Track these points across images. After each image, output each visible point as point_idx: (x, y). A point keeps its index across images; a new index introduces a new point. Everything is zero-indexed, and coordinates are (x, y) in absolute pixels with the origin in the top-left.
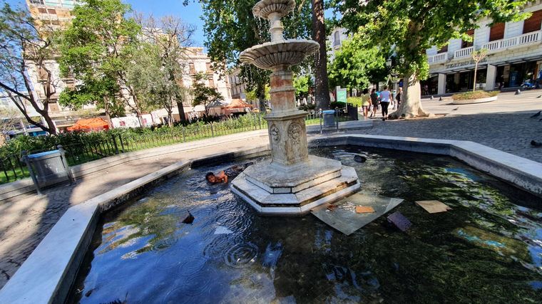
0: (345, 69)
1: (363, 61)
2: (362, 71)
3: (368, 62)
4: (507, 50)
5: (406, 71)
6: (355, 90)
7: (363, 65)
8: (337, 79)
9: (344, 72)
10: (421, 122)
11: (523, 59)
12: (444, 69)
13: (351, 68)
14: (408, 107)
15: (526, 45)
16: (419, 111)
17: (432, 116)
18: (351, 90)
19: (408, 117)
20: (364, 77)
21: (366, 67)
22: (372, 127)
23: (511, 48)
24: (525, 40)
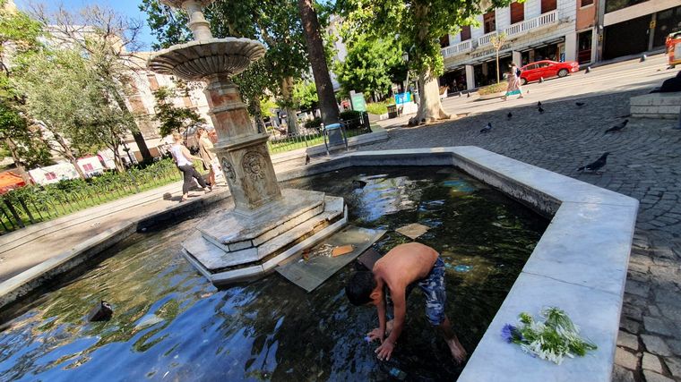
0: (361, 68)
1: (381, 57)
2: (381, 69)
3: (386, 57)
4: (529, 33)
5: (420, 69)
6: (377, 95)
7: (380, 62)
8: (353, 82)
9: (360, 72)
10: (441, 126)
11: (545, 43)
12: (470, 60)
13: (368, 66)
14: (427, 110)
15: (546, 26)
16: (441, 113)
17: (454, 117)
18: (372, 93)
19: (428, 122)
20: (385, 77)
21: (385, 64)
22: (388, 140)
23: (533, 30)
24: (543, 21)
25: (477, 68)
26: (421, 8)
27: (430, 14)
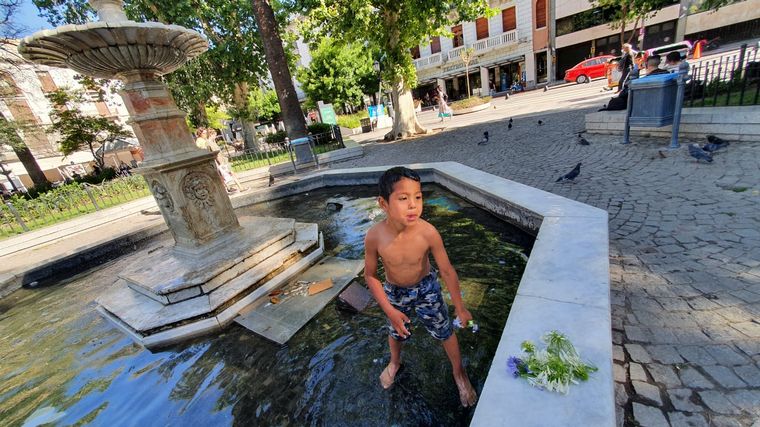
0: (328, 75)
1: (350, 65)
2: (350, 79)
3: (356, 65)
4: (494, 50)
5: (393, 81)
6: (348, 108)
7: (350, 71)
8: (320, 91)
9: (328, 80)
10: (417, 141)
11: (508, 60)
12: (440, 74)
13: (336, 75)
14: (403, 124)
15: (508, 44)
16: (416, 127)
17: (430, 132)
18: (343, 105)
19: (405, 137)
20: (355, 87)
21: (355, 73)
22: (363, 155)
23: (497, 47)
24: (506, 39)
25: (449, 82)
26: (391, 14)
27: (400, 22)
